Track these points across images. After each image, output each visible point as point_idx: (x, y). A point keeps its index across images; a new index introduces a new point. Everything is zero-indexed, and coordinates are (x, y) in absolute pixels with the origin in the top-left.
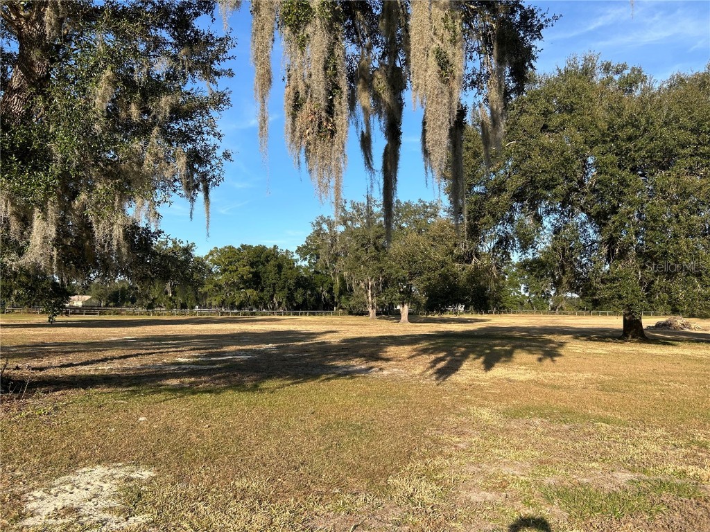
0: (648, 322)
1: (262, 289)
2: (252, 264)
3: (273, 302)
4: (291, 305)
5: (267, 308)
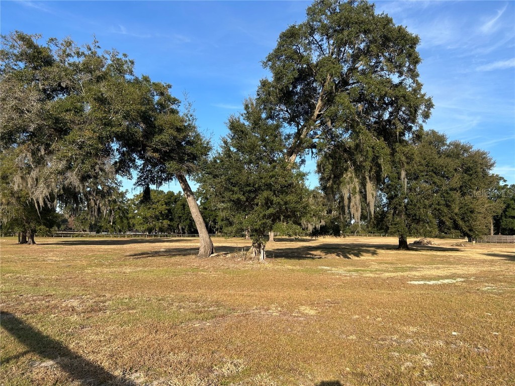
0: (410, 240)
1: (171, 220)
2: (166, 204)
3: (179, 228)
4: (190, 230)
5: (174, 232)
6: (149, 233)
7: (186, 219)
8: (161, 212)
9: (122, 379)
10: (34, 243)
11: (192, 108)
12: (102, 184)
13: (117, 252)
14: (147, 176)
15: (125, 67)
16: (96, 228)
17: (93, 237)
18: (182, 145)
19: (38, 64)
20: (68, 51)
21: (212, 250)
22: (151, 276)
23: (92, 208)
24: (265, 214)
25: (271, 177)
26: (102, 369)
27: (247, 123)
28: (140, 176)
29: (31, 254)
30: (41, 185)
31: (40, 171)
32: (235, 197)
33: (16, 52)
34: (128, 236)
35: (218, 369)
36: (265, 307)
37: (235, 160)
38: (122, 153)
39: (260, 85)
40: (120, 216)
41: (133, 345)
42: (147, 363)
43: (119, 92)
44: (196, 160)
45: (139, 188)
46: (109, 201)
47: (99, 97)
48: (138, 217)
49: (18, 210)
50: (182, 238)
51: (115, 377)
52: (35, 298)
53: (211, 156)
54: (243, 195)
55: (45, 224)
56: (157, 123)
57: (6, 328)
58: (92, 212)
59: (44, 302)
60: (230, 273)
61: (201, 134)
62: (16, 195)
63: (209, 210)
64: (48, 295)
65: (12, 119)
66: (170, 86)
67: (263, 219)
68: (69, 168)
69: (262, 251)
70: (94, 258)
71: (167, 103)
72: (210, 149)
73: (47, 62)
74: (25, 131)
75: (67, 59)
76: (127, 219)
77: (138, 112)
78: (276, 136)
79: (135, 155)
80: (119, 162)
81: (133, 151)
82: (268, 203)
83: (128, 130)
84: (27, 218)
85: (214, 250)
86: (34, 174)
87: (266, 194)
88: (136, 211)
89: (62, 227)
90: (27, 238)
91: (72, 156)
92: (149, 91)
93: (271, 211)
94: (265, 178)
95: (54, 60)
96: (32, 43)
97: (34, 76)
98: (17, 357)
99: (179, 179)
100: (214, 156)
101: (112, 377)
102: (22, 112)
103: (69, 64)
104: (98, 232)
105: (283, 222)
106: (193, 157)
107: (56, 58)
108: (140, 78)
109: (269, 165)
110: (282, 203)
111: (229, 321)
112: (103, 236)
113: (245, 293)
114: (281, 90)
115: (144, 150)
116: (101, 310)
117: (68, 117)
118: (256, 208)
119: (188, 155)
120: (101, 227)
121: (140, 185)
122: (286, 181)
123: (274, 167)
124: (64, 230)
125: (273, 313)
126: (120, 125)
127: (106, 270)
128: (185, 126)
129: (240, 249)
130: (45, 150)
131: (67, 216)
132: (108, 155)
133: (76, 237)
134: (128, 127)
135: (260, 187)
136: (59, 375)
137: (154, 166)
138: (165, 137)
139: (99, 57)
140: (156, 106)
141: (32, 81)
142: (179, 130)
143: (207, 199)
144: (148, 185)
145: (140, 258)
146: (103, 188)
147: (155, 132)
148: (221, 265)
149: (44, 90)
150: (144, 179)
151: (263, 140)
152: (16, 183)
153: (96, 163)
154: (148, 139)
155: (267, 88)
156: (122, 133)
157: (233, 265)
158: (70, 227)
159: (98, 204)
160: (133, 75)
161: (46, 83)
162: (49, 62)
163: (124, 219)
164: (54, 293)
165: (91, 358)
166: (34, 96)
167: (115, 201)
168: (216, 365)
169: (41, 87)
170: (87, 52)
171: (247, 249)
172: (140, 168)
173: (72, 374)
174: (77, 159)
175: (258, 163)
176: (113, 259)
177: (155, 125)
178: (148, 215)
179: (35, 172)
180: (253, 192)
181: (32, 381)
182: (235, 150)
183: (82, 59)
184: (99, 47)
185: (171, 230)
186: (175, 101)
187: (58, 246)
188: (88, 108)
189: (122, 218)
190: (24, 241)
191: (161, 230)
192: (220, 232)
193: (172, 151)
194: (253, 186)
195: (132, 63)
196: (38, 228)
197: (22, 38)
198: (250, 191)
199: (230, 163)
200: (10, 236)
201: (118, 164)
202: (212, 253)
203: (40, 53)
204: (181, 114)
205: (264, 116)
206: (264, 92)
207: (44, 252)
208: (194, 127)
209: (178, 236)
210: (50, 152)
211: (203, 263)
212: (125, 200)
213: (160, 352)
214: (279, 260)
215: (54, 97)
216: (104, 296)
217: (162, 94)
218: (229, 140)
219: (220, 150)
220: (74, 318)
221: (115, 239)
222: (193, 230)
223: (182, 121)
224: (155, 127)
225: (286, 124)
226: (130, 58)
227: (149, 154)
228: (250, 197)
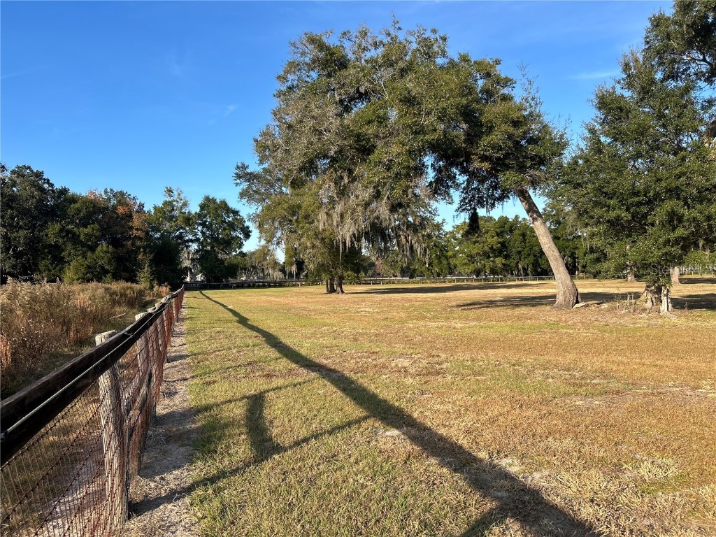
1: (507, 257)
2: (498, 235)
3: (518, 268)
4: (536, 271)
5: (512, 274)
6: (477, 276)
7: (529, 255)
8: (492, 247)
9: (490, 464)
10: (343, 292)
11: (535, 86)
12: (414, 214)
13: (440, 301)
14: (473, 197)
15: (435, 48)
16: (408, 272)
17: (406, 283)
18: (522, 145)
19: (331, 69)
20: (364, 44)
21: (577, 298)
22: (491, 334)
23: (403, 246)
24: (669, 240)
25: (678, 177)
26: (461, 447)
27: (627, 94)
28: (464, 198)
29: (342, 305)
30: (348, 220)
31: (345, 204)
32: (613, 214)
33: (307, 60)
34: (450, 281)
35: (630, 468)
36: (692, 384)
37: (609, 157)
38: (438, 170)
39: (649, 25)
40: (437, 255)
41: (492, 421)
42: (519, 448)
43: (431, 85)
44: (544, 165)
45: (462, 214)
46: (423, 236)
47: (405, 97)
48: (461, 255)
49: (323, 254)
50: (524, 282)
51: (481, 460)
52: (359, 354)
53: (568, 156)
54: (628, 209)
55: (352, 270)
56: (483, 120)
57: (339, 388)
58: (403, 251)
59: (370, 360)
60: (611, 332)
61: (550, 125)
62: (320, 237)
63: (563, 240)
64: (373, 352)
65: (312, 143)
66: (498, 62)
67: (664, 246)
68: (377, 196)
69: (664, 300)
70: (413, 309)
71: (496, 86)
72: (564, 145)
73: (341, 64)
74: (325, 157)
75: (363, 55)
76: (447, 258)
77: (457, 108)
78: (685, 106)
79: (454, 170)
80: (435, 181)
81: (452, 165)
82: (674, 220)
83: (445, 137)
84: (334, 263)
85: (579, 297)
86: (339, 208)
87: (669, 205)
88: (458, 248)
89: (370, 272)
90: (335, 286)
91: (379, 181)
92: (470, 74)
93: (680, 232)
94: (667, 179)
95: (348, 60)
96: (324, 43)
97: (328, 86)
98: (358, 421)
99: (519, 196)
100: (574, 155)
101: (475, 459)
102: (320, 133)
103: (366, 61)
104: (411, 277)
105: (704, 249)
106: (540, 161)
107: (351, 56)
108: (456, 60)
109: (671, 157)
110: (700, 217)
111: (629, 401)
112: (418, 282)
113: (647, 362)
114: (692, 26)
115: (468, 160)
116: (438, 374)
117: (370, 130)
118: (650, 230)
119: (532, 159)
120: (414, 270)
121: (463, 210)
122: (708, 180)
123: (683, 159)
124: (372, 276)
125: (708, 393)
126: (435, 130)
127: (430, 324)
128: (524, 117)
129: (624, 296)
130: (349, 177)
131: (374, 259)
132: (421, 174)
133: (387, 283)
134: (445, 132)
135: (657, 195)
136: (409, 448)
137: (482, 182)
138: (496, 137)
139: (400, 43)
140: (480, 95)
141: (327, 94)
142: (516, 124)
143: (559, 223)
144: (475, 209)
145: (471, 309)
146: (415, 220)
147: (482, 133)
148: (593, 319)
149: (341, 101)
150: (470, 201)
151: (661, 116)
152: (321, 222)
153: (408, 187)
154: (472, 145)
155: (662, 29)
156: (438, 140)
157: (614, 320)
158: (378, 271)
159: (409, 240)
160: (447, 57)
161: (343, 91)
162: (343, 64)
163: (443, 259)
164: (378, 349)
165: (443, 431)
166: (332, 110)
167: (429, 236)
168: (625, 462)
169: (337, 98)
170: (386, 40)
171: (637, 296)
172: (463, 186)
173: (426, 449)
174: (385, 184)
175: (653, 156)
176: (437, 311)
177: (481, 122)
178: (474, 252)
179: (340, 206)
180: (644, 204)
181: (380, 452)
182: (609, 140)
183: (381, 50)
184: (400, 29)
185: (508, 270)
186: (507, 82)
187: (368, 295)
188: (393, 114)
189: (440, 258)
190: (332, 291)
191: (493, 272)
192: (582, 272)
193: (506, 156)
194: (645, 195)
195: (444, 39)
196: (345, 274)
197: (312, 40)
198: (639, 204)
199: (602, 162)
200: (317, 284)
201: (434, 185)
202: (577, 302)
203: (332, 54)
204: (517, 100)
205: (659, 76)
206: (657, 36)
207: (355, 302)
208: (539, 116)
209: (518, 279)
210: (353, 180)
211: (564, 315)
212: (442, 234)
213: (534, 435)
214: (696, 312)
215: (352, 109)
216: (438, 356)
217: (488, 75)
218: (598, 127)
219: (583, 145)
220: (409, 381)
221: (434, 285)
222: (539, 270)
223: (520, 109)
224: (482, 125)
225: (702, 84)
226: (441, 33)
227: (476, 164)
228: (638, 213)
